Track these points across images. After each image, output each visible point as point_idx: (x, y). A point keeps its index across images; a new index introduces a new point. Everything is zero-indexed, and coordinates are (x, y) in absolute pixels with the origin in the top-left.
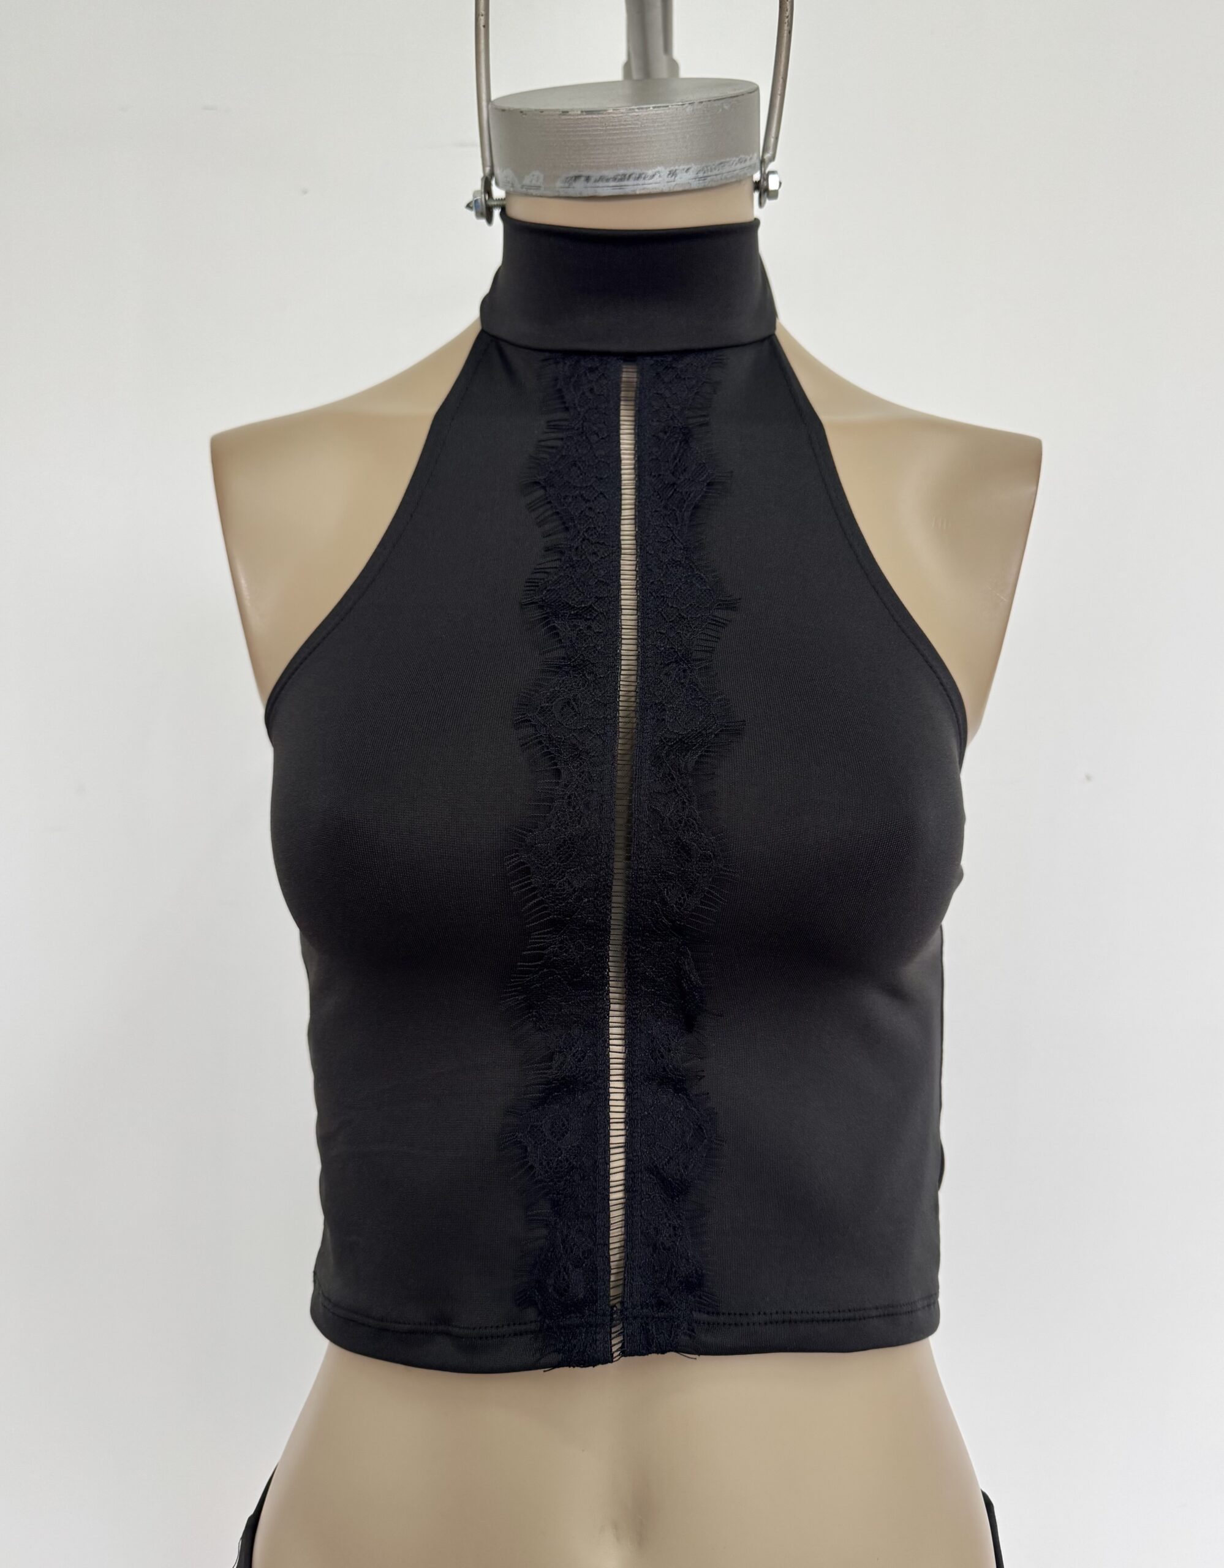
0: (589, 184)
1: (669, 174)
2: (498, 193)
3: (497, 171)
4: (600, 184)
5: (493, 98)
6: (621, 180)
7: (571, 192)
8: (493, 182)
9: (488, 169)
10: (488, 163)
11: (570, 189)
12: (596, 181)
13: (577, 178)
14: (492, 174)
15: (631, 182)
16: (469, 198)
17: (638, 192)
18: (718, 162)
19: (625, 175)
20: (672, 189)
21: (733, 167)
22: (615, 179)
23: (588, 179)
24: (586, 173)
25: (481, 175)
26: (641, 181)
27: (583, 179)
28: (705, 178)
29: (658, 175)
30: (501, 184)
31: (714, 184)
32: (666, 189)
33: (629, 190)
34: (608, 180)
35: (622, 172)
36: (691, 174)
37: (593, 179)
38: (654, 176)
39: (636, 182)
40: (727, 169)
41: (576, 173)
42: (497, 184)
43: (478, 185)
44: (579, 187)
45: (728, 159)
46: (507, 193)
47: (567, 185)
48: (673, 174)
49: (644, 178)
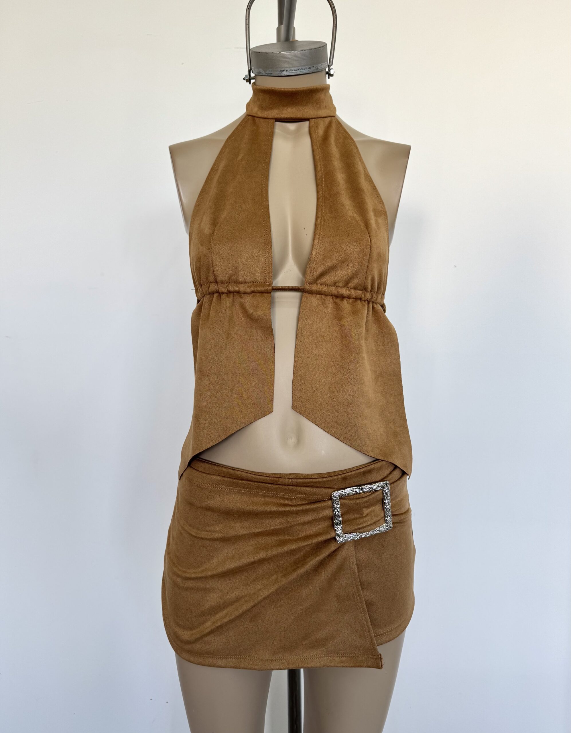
0: (287, 72)
1: (309, 68)
2: (252, 75)
3: (252, 68)
4: (290, 72)
5: (251, 48)
6: (296, 70)
7: (282, 75)
8: (251, 72)
9: (249, 68)
10: (250, 66)
11: (282, 74)
12: (289, 71)
13: (283, 70)
14: (251, 69)
15: (299, 71)
16: (244, 76)
17: (301, 74)
18: (320, 64)
19: (297, 69)
20: (310, 72)
21: (324, 66)
22: (294, 70)
23: (287, 71)
24: (286, 69)
25: (248, 70)
26: (301, 70)
27: (285, 71)
28: (317, 69)
29: (306, 69)
30: (254, 72)
31: (320, 71)
32: (308, 73)
33: (298, 73)
34: (292, 71)
35: (296, 68)
36: (314, 68)
37: (288, 71)
38: (305, 69)
39: (300, 71)
40: (323, 66)
41: (284, 69)
42: (252, 72)
43: (247, 73)
44: (285, 73)
45: (323, 63)
46: (255, 75)
47: (280, 72)
48: (310, 68)
49: (302, 70)
